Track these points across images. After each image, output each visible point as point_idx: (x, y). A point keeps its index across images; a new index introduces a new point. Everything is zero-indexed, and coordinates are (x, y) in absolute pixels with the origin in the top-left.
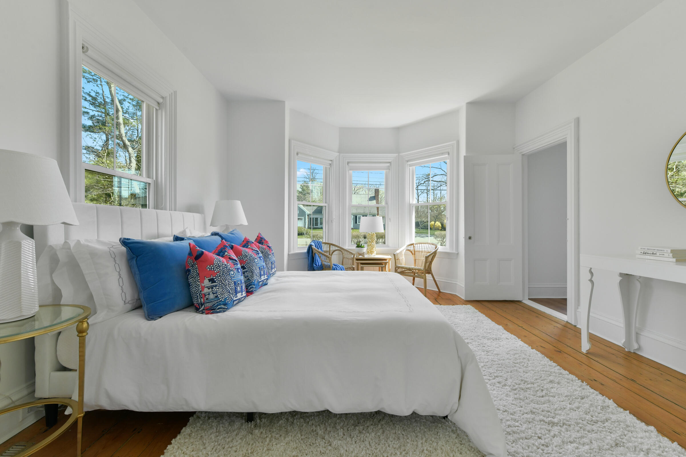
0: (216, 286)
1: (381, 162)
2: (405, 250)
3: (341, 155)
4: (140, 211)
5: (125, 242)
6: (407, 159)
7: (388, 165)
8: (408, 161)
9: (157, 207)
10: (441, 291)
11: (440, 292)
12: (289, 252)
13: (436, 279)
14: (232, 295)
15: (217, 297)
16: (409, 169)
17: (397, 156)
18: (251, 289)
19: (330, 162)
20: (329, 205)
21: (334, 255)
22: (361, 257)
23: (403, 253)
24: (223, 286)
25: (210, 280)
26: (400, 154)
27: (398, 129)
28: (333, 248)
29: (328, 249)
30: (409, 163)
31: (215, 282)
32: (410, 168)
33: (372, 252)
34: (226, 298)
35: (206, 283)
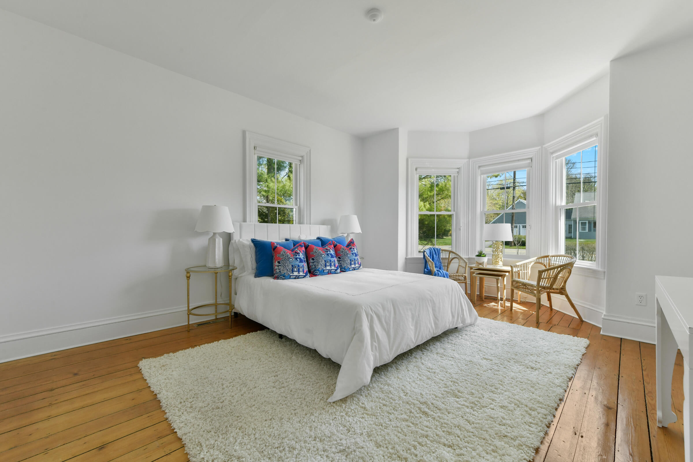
0: (280, 266)
1: (519, 160)
2: (533, 263)
3: (470, 160)
4: (279, 225)
5: (253, 241)
6: (551, 151)
7: (529, 161)
8: (552, 153)
9: (300, 223)
10: (584, 320)
11: (582, 321)
12: (406, 256)
13: (573, 302)
14: (289, 272)
15: (280, 271)
16: (556, 162)
17: (540, 149)
18: (316, 273)
19: (457, 170)
20: (457, 214)
21: (453, 263)
22: (481, 267)
23: (530, 266)
24: (284, 266)
25: (278, 262)
26: (544, 146)
27: (542, 116)
28: (452, 256)
29: (448, 257)
30: (554, 155)
31: (280, 263)
32: (557, 160)
33: (496, 263)
34: (285, 273)
35: (277, 264)
